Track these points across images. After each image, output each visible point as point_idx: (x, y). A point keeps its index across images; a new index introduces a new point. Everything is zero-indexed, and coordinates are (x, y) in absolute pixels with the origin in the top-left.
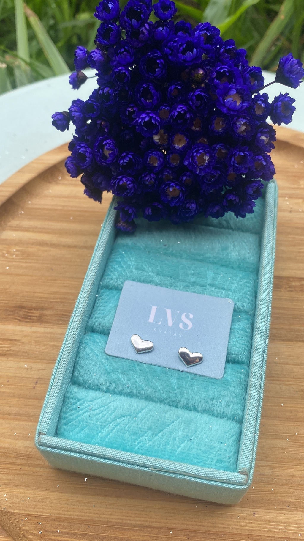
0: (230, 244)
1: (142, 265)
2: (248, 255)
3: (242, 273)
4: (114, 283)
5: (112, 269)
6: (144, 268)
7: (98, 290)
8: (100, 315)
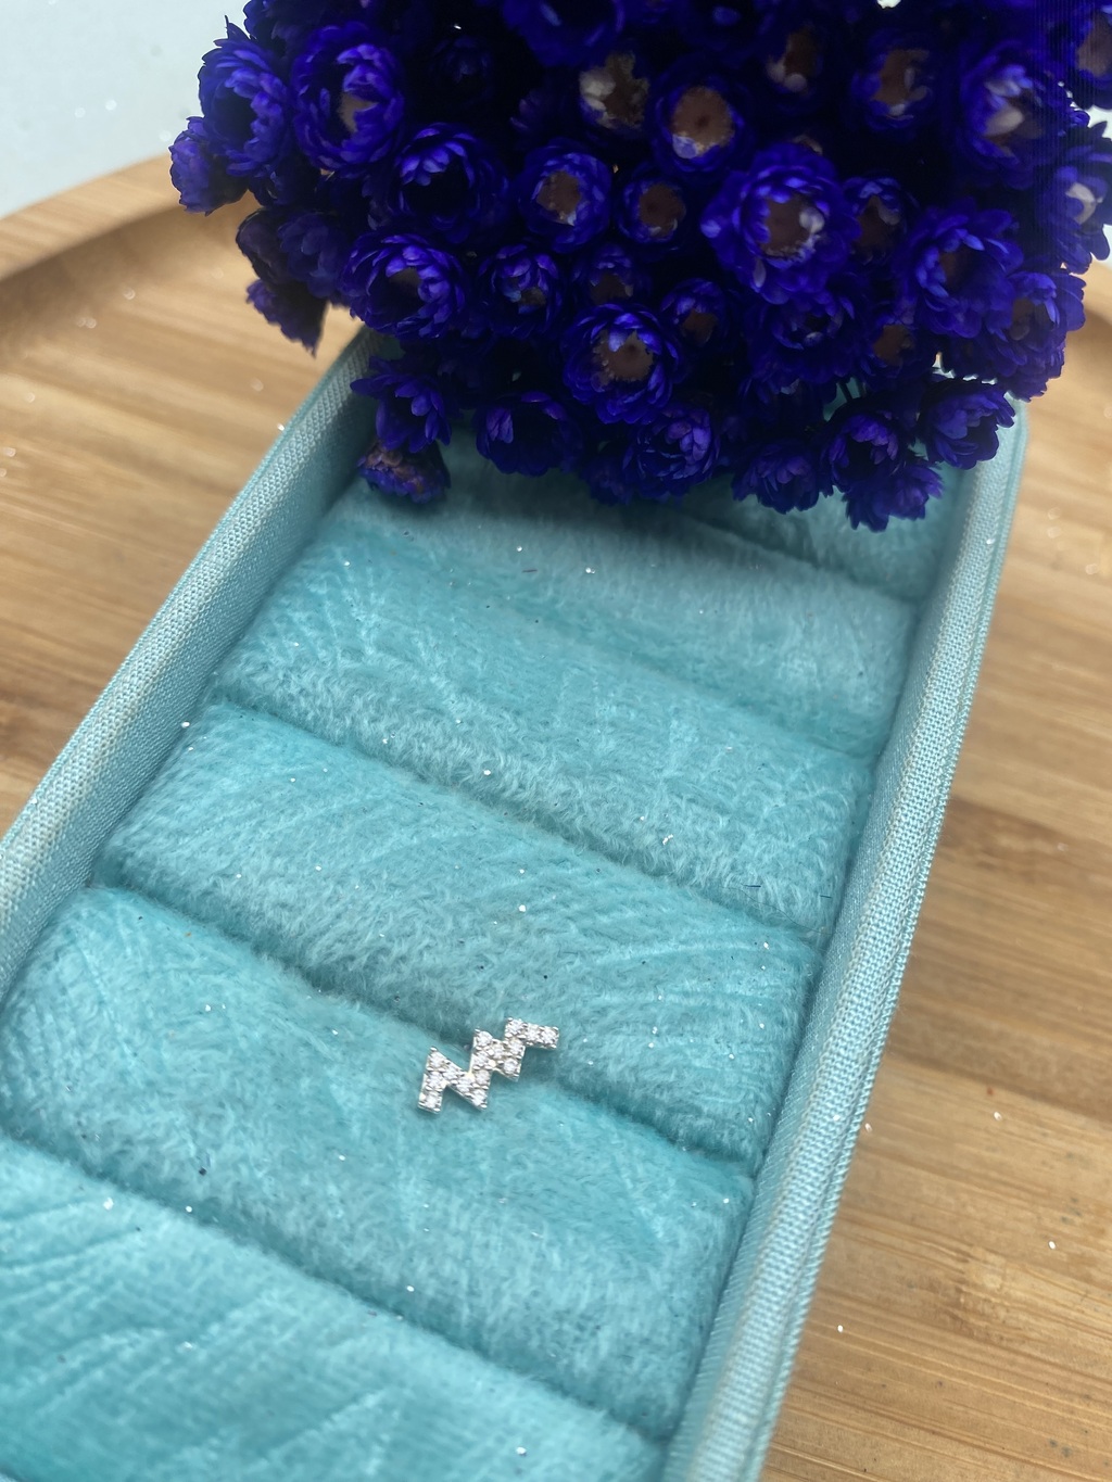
0: (791, 623)
1: (409, 637)
2: (854, 682)
3: (815, 754)
4: (272, 686)
5: (278, 625)
6: (415, 652)
7: (198, 701)
8: (163, 820)
